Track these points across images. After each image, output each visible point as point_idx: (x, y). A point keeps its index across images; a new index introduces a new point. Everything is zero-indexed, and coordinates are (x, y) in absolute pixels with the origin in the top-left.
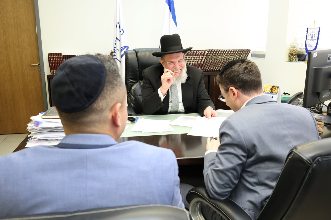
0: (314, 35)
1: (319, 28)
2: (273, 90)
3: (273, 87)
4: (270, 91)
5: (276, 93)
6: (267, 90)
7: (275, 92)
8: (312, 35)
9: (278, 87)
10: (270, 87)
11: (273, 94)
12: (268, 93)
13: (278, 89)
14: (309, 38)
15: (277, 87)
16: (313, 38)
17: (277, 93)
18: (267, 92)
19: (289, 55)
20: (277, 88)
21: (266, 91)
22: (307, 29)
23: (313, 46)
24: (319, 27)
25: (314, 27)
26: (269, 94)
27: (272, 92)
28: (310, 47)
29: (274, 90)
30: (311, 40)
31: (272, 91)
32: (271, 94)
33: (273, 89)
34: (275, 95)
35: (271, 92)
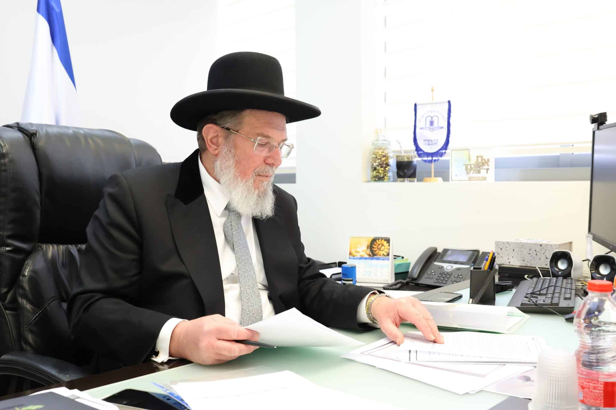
0: (435, 119)
1: (449, 102)
2: (375, 249)
3: (374, 241)
4: (369, 251)
5: (385, 254)
6: (358, 250)
7: (381, 253)
8: (431, 118)
9: (388, 241)
10: (367, 242)
11: (378, 259)
12: (362, 258)
13: (389, 245)
14: (423, 126)
15: (385, 240)
16: (435, 124)
17: (388, 255)
18: (358, 255)
19: (373, 165)
20: (385, 243)
21: (355, 254)
22: (415, 105)
23: (436, 141)
24: (449, 100)
25: (433, 100)
26: (366, 259)
27: (374, 255)
28: (429, 145)
29: (379, 249)
30: (430, 131)
31: (372, 251)
32: (372, 259)
33: (375, 245)
34: (383, 260)
35: (370, 255)
